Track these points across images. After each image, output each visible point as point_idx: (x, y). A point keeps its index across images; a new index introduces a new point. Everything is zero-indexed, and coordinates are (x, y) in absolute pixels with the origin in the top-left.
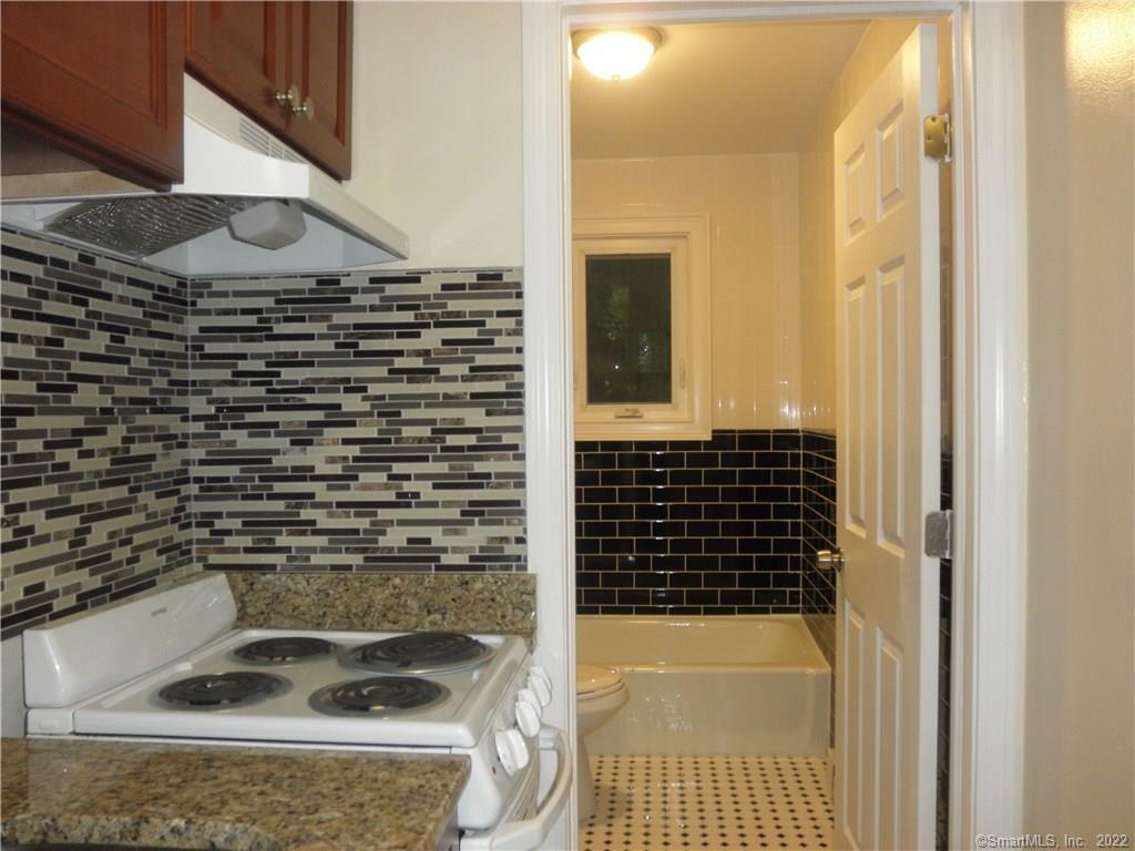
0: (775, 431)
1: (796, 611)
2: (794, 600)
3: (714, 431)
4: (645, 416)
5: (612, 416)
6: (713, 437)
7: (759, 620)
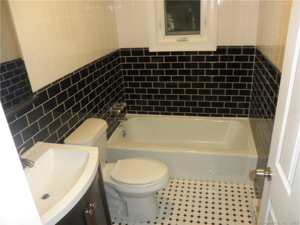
0: (244, 46)
1: (246, 116)
2: (246, 112)
3: (217, 47)
4: (189, 40)
5: (176, 40)
6: (217, 49)
7: (231, 120)
